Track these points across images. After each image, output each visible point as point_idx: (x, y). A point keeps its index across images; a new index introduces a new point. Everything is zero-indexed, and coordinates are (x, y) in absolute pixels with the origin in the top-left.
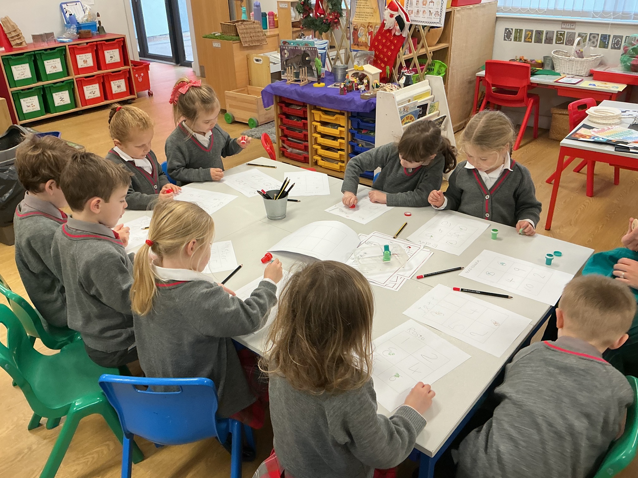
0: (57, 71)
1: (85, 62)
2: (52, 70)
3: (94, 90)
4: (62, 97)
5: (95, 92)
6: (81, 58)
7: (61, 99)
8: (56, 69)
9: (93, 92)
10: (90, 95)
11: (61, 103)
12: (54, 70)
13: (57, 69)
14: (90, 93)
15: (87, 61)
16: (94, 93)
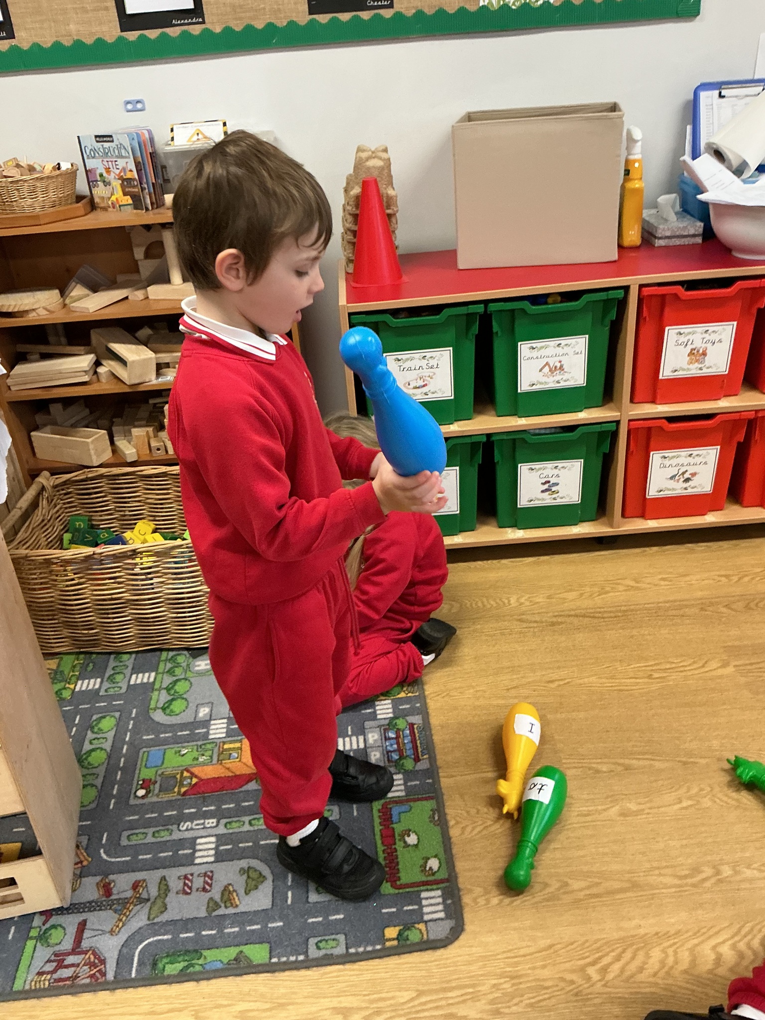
0: (563, 384)
1: (697, 355)
2: (545, 379)
3: (691, 470)
4: (553, 481)
5: (694, 474)
6: (683, 339)
7: (546, 486)
8: (558, 378)
9: (687, 476)
10: (672, 484)
11: (543, 499)
12: (551, 379)
13: (566, 377)
14: (672, 478)
15: (704, 354)
16: (687, 480)
